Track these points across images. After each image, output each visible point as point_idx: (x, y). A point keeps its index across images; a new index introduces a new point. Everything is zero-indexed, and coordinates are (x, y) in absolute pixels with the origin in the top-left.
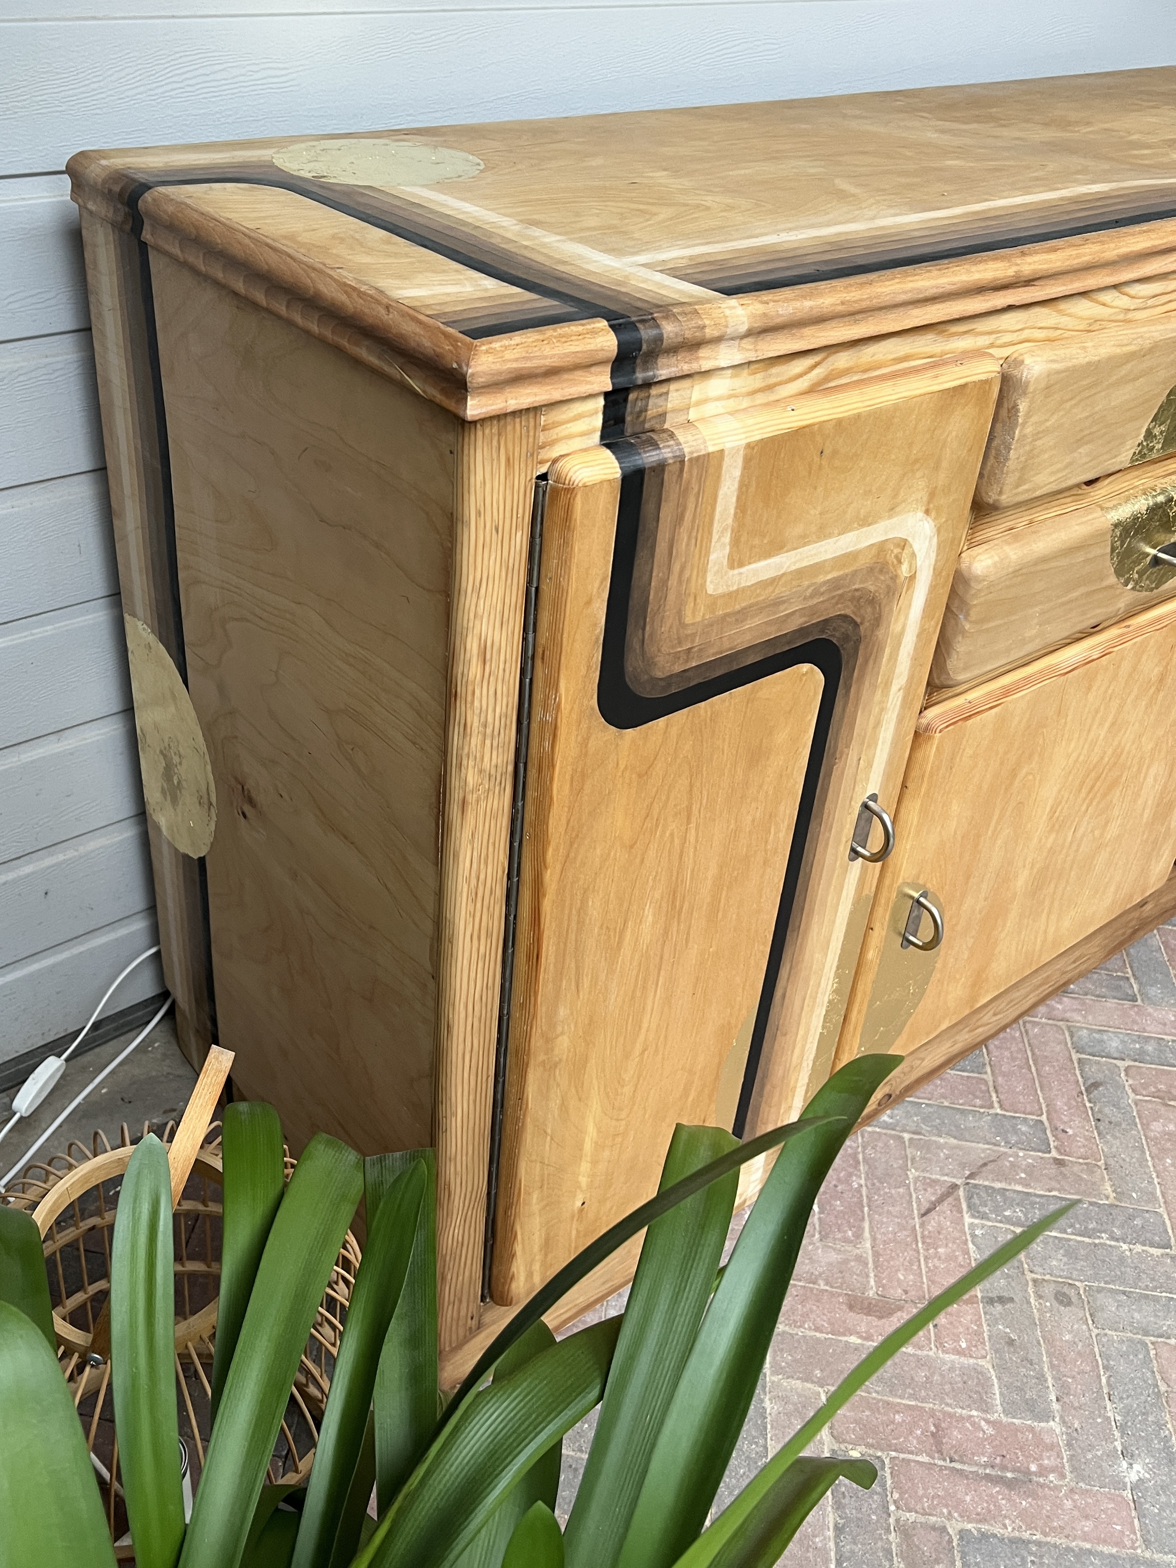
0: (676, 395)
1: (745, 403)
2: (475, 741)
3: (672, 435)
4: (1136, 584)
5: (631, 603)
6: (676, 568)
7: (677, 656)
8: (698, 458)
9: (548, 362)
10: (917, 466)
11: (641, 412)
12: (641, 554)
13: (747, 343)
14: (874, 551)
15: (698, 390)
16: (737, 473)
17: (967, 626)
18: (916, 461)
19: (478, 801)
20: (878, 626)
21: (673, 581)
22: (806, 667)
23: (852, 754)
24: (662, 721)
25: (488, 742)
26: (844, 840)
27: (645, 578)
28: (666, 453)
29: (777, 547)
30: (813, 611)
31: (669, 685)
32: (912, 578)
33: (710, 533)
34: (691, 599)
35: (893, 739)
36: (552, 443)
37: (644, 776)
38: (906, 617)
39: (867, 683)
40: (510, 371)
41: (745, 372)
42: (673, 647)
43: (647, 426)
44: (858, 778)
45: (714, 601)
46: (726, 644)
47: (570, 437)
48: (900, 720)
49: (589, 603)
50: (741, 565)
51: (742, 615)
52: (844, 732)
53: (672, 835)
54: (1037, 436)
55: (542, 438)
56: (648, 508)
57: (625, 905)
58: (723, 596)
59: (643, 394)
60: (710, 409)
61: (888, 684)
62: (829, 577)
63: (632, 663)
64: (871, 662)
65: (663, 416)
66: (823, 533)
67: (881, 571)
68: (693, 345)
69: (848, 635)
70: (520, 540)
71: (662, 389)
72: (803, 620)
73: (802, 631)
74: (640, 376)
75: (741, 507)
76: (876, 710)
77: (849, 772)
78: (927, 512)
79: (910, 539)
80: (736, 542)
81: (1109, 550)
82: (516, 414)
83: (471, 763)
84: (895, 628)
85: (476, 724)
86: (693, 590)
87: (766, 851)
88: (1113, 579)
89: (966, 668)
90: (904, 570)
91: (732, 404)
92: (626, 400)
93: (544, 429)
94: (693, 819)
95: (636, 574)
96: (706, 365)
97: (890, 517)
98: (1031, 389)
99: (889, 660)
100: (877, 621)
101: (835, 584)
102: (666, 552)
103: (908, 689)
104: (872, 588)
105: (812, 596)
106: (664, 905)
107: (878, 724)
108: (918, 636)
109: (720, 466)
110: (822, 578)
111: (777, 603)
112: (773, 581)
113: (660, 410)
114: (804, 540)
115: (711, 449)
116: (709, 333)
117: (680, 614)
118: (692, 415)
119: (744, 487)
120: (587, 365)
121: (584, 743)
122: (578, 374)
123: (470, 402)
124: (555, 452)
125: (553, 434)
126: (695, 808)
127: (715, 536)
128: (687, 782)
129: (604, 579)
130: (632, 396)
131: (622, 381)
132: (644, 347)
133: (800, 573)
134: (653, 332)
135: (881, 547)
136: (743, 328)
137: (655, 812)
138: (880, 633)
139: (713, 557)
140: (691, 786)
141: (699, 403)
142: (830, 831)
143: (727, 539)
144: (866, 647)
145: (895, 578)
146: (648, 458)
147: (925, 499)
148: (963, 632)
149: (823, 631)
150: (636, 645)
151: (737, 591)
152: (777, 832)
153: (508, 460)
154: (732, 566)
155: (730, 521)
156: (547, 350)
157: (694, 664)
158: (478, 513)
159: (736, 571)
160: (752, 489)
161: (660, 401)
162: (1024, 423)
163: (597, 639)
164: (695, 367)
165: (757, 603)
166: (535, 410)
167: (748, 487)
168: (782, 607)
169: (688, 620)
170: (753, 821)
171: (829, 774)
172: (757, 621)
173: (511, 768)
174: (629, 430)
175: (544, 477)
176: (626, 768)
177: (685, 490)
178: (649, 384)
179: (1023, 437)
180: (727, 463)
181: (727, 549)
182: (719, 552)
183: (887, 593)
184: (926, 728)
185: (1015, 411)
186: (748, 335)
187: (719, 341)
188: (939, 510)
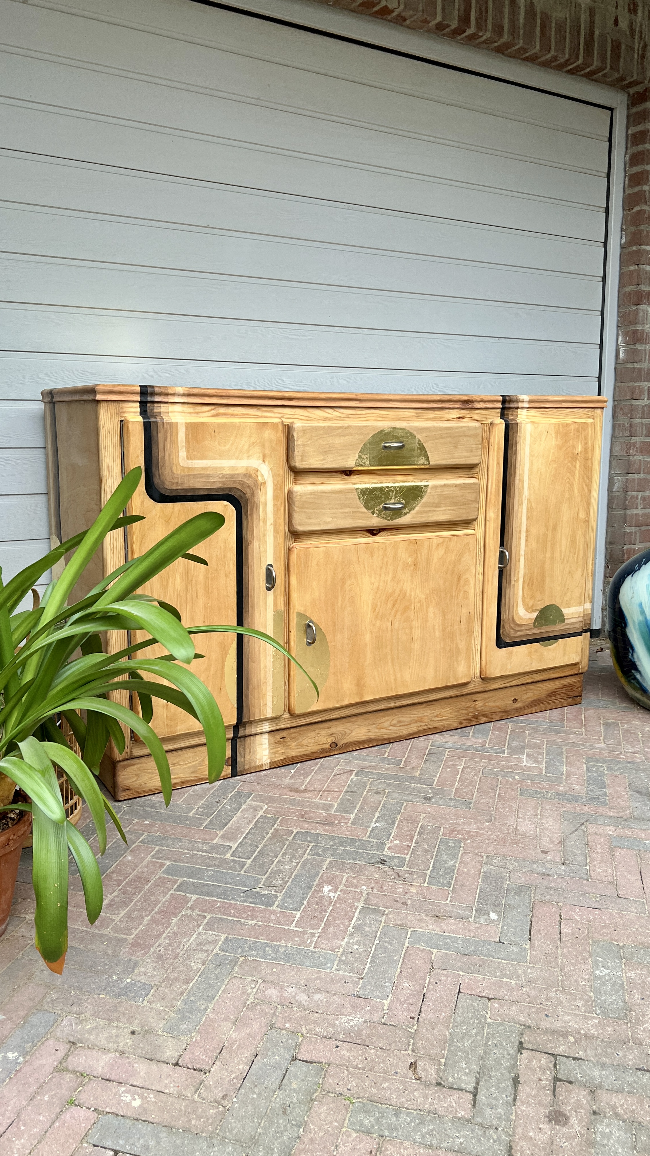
0: (162, 407)
1: (188, 415)
3: (161, 416)
4: (378, 515)
5: (153, 460)
6: (167, 454)
7: (173, 483)
8: (169, 423)
9: (119, 390)
10: (255, 445)
11: (152, 410)
12: (154, 447)
13: (183, 397)
14: (244, 469)
15: (171, 408)
16: (184, 430)
17: (296, 508)
18: (253, 443)
20: (254, 497)
21: (167, 458)
22: (226, 503)
23: (256, 544)
24: (171, 504)
26: (261, 580)
27: (157, 454)
28: (158, 420)
29: (203, 457)
30: (224, 483)
31: (172, 493)
32: (265, 483)
33: (178, 446)
34: (175, 466)
36: (125, 412)
38: (266, 497)
39: (255, 518)
40: (108, 389)
41: (186, 406)
42: (171, 480)
43: (155, 412)
44: (262, 554)
45: (183, 469)
46: (191, 485)
47: (130, 412)
48: (275, 537)
49: (138, 457)
50: (192, 460)
51: (195, 476)
52: (250, 533)
54: (304, 446)
55: (122, 410)
56: (154, 433)
58: (187, 468)
59: (152, 405)
60: (176, 414)
61: (265, 521)
62: (227, 473)
63: (156, 481)
64: (255, 510)
65: (160, 411)
66: (221, 457)
67: (250, 477)
68: (167, 395)
69: (241, 497)
70: (117, 437)
71: (159, 405)
72: (221, 485)
73: (221, 489)
74: (149, 399)
75: (187, 441)
76: (262, 530)
77: (256, 551)
78: (264, 461)
79: (259, 469)
80: (188, 451)
81: (357, 497)
82: (110, 401)
84: (262, 499)
86: (175, 463)
87: (225, 571)
88: (364, 510)
89: (300, 525)
90: (260, 478)
91: (183, 414)
92: (146, 405)
93: (123, 407)
95: (153, 452)
96: (171, 401)
97: (248, 459)
98: (296, 429)
99: (263, 511)
100: (253, 495)
101: (232, 476)
102: (163, 448)
103: (275, 525)
104: (248, 482)
105: (222, 477)
107: (265, 535)
108: (273, 506)
109: (177, 427)
110: (224, 473)
111: (208, 476)
112: (205, 468)
114: (214, 458)
115: (173, 421)
116: (170, 391)
117: (171, 469)
118: (170, 414)
119: (187, 435)
120: (133, 393)
121: (142, 502)
122: (129, 395)
123: (97, 396)
124: (125, 415)
125: (124, 410)
127: (180, 449)
129: (142, 453)
130: (148, 405)
131: (144, 400)
132: (149, 391)
133: (215, 468)
134: (153, 390)
135: (247, 469)
136: (181, 392)
138: (256, 500)
139: (180, 454)
141: (172, 412)
142: (253, 573)
143: (184, 449)
144: (251, 503)
145: (256, 481)
146: (152, 420)
147: (262, 456)
148: (295, 510)
149: (230, 491)
150: (158, 476)
151: (192, 468)
152: (229, 564)
153: (111, 413)
154: (188, 459)
155: (184, 444)
157: (180, 488)
158: (104, 427)
159: (190, 461)
160: (190, 436)
161: (158, 408)
162: (297, 441)
164: (167, 400)
165: (200, 474)
166: (118, 401)
167: (188, 435)
168: (210, 478)
169: (175, 472)
171: (247, 548)
172: (201, 480)
174: (149, 413)
175: (122, 421)
176: (159, 516)
177: (166, 432)
178: (153, 402)
179: (298, 445)
180: (179, 426)
181: (185, 453)
182: (182, 453)
183: (255, 485)
184: (292, 548)
185: (293, 436)
186: (184, 395)
187: (174, 395)
188: (269, 462)
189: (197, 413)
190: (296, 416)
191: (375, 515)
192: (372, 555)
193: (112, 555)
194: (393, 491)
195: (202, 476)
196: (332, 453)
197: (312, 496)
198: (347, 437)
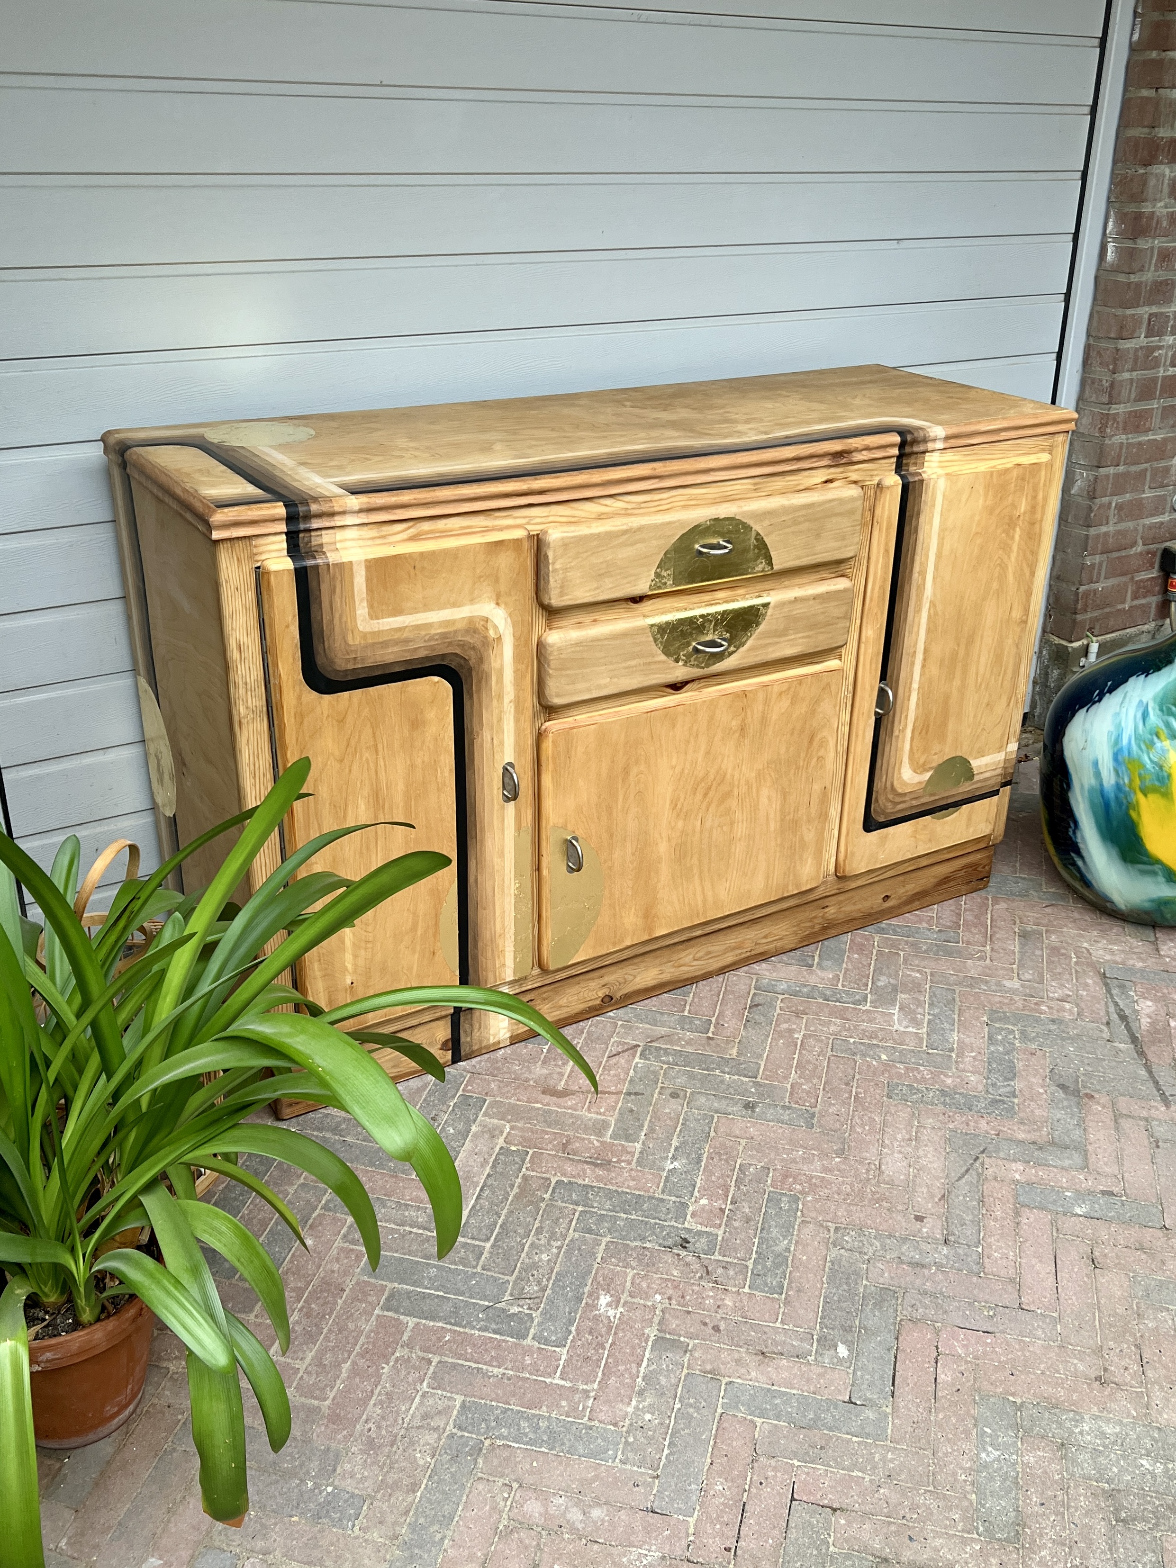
0: (326, 537)
1: (370, 542)
2: (242, 691)
3: (324, 553)
4: (686, 662)
5: (313, 630)
6: (337, 616)
7: (348, 660)
8: (337, 564)
9: (250, 518)
10: (482, 579)
11: (307, 543)
13: (361, 515)
14: (465, 621)
15: (339, 535)
16: (363, 573)
17: (551, 672)
18: (480, 577)
19: (248, 722)
20: (482, 662)
21: (336, 621)
22: (436, 679)
23: (486, 735)
24: (346, 694)
25: (249, 693)
26: (495, 788)
27: (319, 618)
28: (319, 561)
29: (398, 612)
30: (432, 648)
31: (347, 675)
32: (499, 638)
33: (354, 600)
34: (350, 632)
35: (515, 731)
36: (261, 553)
37: (341, 721)
38: (502, 660)
39: (484, 695)
40: (230, 521)
41: (365, 528)
42: (344, 655)
43: (313, 549)
44: (495, 750)
45: (364, 635)
46: (379, 659)
47: (270, 551)
48: (517, 721)
49: (287, 627)
50: (378, 618)
51: (385, 644)
52: (475, 720)
53: (367, 759)
54: (565, 570)
55: (255, 550)
56: (313, 584)
57: (344, 795)
58: (370, 633)
59: (307, 535)
60: (349, 544)
61: (500, 697)
62: (439, 631)
63: (320, 660)
64: (483, 683)
65: (321, 545)
66: (426, 608)
67: (475, 632)
68: (332, 514)
69: (461, 666)
70: (251, 595)
71: (319, 533)
72: (427, 652)
73: (427, 658)
74: (302, 526)
75: (370, 590)
76: (496, 712)
77: (487, 746)
78: (498, 604)
79: (490, 617)
80: (371, 606)
81: (652, 639)
82: (238, 538)
83: (241, 703)
84: (495, 665)
85: (241, 683)
86: (350, 628)
87: (437, 783)
88: (663, 657)
89: (558, 696)
90: (491, 633)
91: (361, 543)
92: (298, 537)
93: (255, 547)
94: (380, 753)
95: (312, 616)
96: (339, 524)
97: (472, 604)
98: (551, 545)
99: (497, 683)
100: (481, 660)
101: (444, 635)
102: (329, 607)
103: (518, 702)
104: (471, 641)
105: (429, 640)
106: (371, 800)
107: (500, 720)
108: (514, 672)
109: (351, 569)
110: (433, 632)
111: (407, 641)
112: (400, 629)
113: (319, 543)
114: (415, 611)
115: (344, 560)
116: (337, 509)
117: (344, 638)
118: (338, 546)
119: (368, 580)
120: (274, 520)
121: (299, 698)
122: (268, 524)
123: (213, 533)
124: (263, 557)
125: (261, 549)
126: (380, 747)
127: (357, 603)
128: (370, 731)
129: (294, 616)
130: (301, 535)
131: (293, 528)
132: (301, 514)
133: (418, 627)
134: (305, 508)
135: (471, 620)
136: (357, 508)
137: (353, 743)
138: (485, 667)
139: (358, 612)
140: (374, 734)
141: (340, 541)
142: (483, 779)
143: (365, 604)
144: (478, 674)
145: (486, 637)
146: (310, 563)
147: (494, 597)
148: (549, 675)
149: (443, 660)
150: (322, 652)
151: (379, 632)
152: (443, 774)
153: (238, 559)
154: (372, 619)
155: (365, 595)
156: (250, 513)
157: (360, 666)
158: (226, 582)
159: (375, 621)
160: (375, 581)
161: (318, 538)
162: (553, 563)
163: (296, 645)
164: (332, 524)
165: (393, 640)
166: (249, 538)
167: (371, 581)
168: (411, 644)
169: (351, 642)
170: (423, 762)
172: (396, 649)
173: (265, 709)
174: (303, 551)
175: (258, 568)
176: (328, 716)
177: (333, 579)
178: (309, 531)
179: (555, 570)
180: (355, 567)
181: (366, 610)
182: (362, 610)
183: (483, 645)
184: (545, 731)
185: (546, 557)
186: (361, 511)
187: (344, 513)
188: (506, 604)
189: (384, 537)
190: (551, 519)
191: (681, 663)
192: (674, 726)
193: (252, 780)
194: (711, 622)
195: (397, 642)
196: (612, 576)
197: (578, 649)
198: (636, 547)
